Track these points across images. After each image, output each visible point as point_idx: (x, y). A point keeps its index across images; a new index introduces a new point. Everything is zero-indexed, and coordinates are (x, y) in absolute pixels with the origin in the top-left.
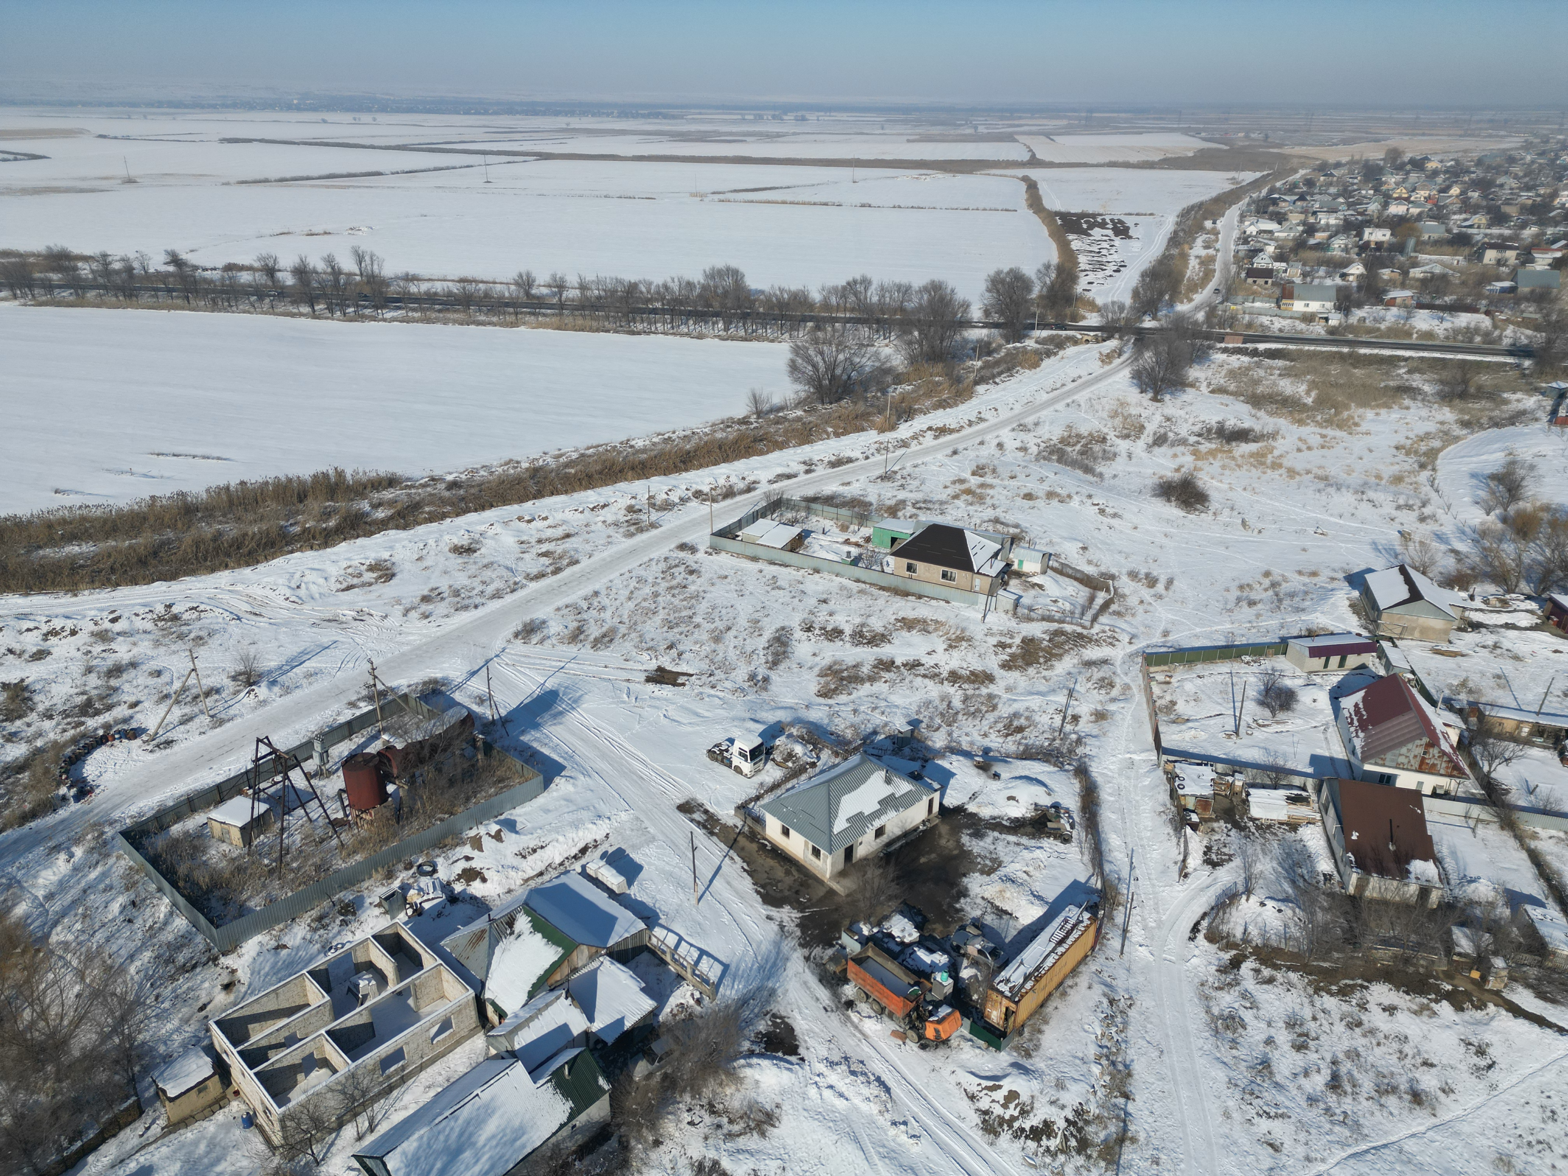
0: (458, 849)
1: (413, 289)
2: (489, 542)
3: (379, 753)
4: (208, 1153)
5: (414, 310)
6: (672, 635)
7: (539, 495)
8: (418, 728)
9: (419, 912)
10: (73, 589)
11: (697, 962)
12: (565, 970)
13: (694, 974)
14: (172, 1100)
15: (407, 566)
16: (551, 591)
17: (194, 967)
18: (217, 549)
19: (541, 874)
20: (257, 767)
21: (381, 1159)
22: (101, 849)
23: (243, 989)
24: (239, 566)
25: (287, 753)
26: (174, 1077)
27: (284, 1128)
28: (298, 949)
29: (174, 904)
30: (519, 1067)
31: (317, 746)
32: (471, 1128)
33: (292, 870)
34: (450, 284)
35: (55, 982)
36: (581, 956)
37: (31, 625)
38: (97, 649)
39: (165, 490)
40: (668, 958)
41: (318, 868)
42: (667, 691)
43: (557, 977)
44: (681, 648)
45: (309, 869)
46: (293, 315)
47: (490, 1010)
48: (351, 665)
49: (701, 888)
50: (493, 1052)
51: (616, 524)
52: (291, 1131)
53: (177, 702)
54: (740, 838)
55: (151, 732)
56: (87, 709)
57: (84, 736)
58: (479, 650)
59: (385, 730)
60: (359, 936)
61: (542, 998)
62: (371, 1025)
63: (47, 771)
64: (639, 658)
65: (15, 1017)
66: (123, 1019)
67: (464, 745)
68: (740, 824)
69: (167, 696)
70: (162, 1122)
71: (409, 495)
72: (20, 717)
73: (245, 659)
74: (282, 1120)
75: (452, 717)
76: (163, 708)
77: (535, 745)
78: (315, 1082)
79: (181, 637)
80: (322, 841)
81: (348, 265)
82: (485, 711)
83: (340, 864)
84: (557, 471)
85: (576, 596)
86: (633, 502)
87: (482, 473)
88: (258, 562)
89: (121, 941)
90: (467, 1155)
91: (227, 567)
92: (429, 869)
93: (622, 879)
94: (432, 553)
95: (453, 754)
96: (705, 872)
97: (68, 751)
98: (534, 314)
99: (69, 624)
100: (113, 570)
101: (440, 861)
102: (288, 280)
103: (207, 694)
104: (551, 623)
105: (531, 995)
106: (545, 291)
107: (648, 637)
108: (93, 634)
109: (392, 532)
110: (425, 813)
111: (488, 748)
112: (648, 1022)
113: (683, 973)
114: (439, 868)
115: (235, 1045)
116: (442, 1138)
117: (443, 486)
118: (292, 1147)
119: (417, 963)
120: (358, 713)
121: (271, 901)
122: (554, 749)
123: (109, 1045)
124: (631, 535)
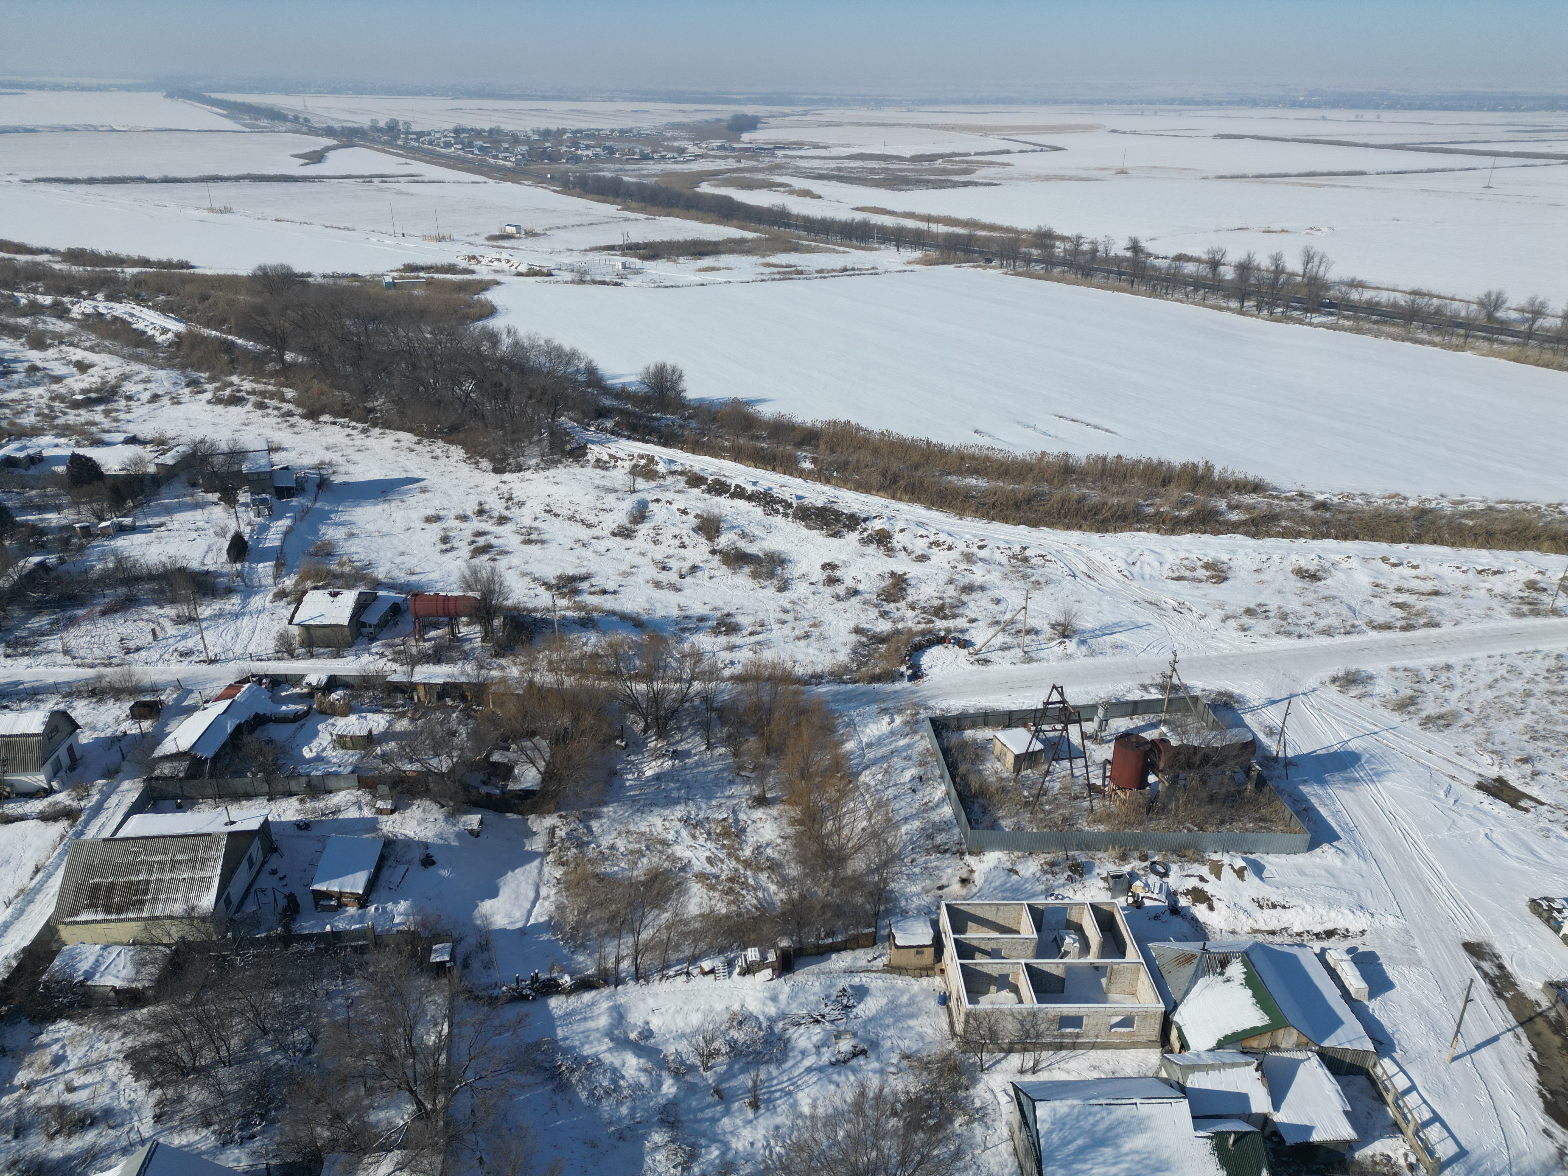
0: (1196, 865)
1: (1355, 295)
2: (1339, 575)
3: (1153, 741)
4: (908, 1005)
5: (1347, 318)
6: (1532, 748)
7: (1417, 539)
8: (1198, 733)
9: (1138, 904)
10: (961, 514)
11: (1426, 1124)
12: (1264, 1042)
13: (1416, 1133)
14: (897, 947)
15: (1243, 574)
16: (1392, 647)
17: (946, 851)
18: (1077, 510)
19: (1273, 933)
20: (1045, 709)
21: (1034, 1101)
22: (913, 725)
23: (975, 890)
24: (1091, 530)
25: (1074, 707)
26: (904, 930)
27: (967, 1022)
28: (1027, 880)
29: (948, 793)
30: (1184, 1106)
31: (1101, 712)
32: (1120, 1130)
33: (1043, 811)
34: (1399, 295)
35: (853, 811)
36: (1288, 1038)
37: (924, 533)
38: (962, 566)
39: (1054, 449)
40: (1390, 1099)
41: (1065, 820)
42: (1500, 808)
43: (1254, 1043)
44: (1539, 766)
45: (1057, 816)
46: (1220, 308)
47: (1174, 1034)
48: (1156, 651)
49: (1461, 1048)
50: (1164, 1074)
51: (1505, 597)
52: (970, 1029)
53: (1003, 630)
54: (1539, 1021)
55: (977, 647)
56: (939, 611)
57: (930, 632)
58: (1287, 681)
59: (1165, 722)
60: (1079, 898)
61: (1229, 1054)
62: (1064, 980)
63: (898, 649)
64: (1477, 757)
65: (822, 823)
66: (885, 864)
67: (1238, 769)
68: (1545, 1003)
69: (997, 623)
70: (885, 960)
71: (1270, 504)
72: (894, 601)
73: (1067, 613)
74: (968, 1015)
75: (1234, 736)
76: (992, 631)
77: (1314, 800)
78: (1002, 1000)
79: (1025, 577)
80: (1076, 798)
81: (1294, 264)
82: (1272, 745)
83: (1084, 825)
84: (1450, 519)
85: (1422, 662)
86: (1539, 577)
87: (1358, 500)
88: (1107, 531)
89: (903, 803)
90: (1108, 1151)
91: (1080, 528)
92: (1162, 870)
93: (1363, 985)
94: (1273, 569)
95: (1224, 772)
96: (1475, 1033)
97: (917, 639)
98: (1489, 340)
99: (950, 541)
100: (994, 506)
101: (1174, 868)
102: (1228, 273)
103: (1028, 632)
104: (1379, 681)
105: (1221, 1044)
106: (1514, 315)
107: (1498, 738)
108: (962, 554)
109: (1239, 538)
110: (1176, 815)
111: (1261, 782)
112: (1341, 1150)
113: (1403, 1125)
114: (1171, 873)
115: (954, 932)
116: (1091, 1120)
117: (1309, 504)
118: (967, 1042)
119: (1121, 952)
120: (1147, 697)
121: (1019, 828)
122: (1335, 814)
123: (869, 879)
124: (1521, 615)
